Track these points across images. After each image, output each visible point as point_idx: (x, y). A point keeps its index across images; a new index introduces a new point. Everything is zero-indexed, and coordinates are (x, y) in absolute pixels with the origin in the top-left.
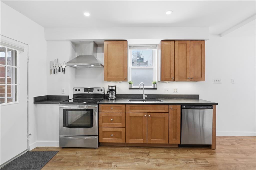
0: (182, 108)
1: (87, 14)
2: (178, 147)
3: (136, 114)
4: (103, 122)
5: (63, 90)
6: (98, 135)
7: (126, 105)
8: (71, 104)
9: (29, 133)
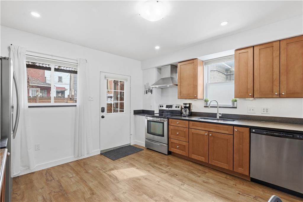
0: (250, 132)
1: (157, 48)
2: (250, 180)
3: (197, 131)
4: (171, 134)
5: (151, 106)
6: (168, 144)
7: (190, 122)
8: (157, 117)
9: (131, 134)
